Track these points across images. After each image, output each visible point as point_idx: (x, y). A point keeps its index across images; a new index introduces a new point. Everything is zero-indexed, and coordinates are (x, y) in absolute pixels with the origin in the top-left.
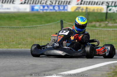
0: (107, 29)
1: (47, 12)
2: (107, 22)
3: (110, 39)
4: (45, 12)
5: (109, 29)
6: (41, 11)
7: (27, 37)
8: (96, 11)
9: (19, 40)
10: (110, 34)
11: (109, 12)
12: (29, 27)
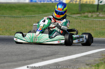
0: (99, 20)
1: (44, 3)
2: (98, 13)
3: (101, 29)
4: (42, 3)
5: (100, 20)
6: (39, 2)
7: (26, 26)
9: (19, 28)
10: (101, 24)
11: (100, 4)
12: (28, 17)
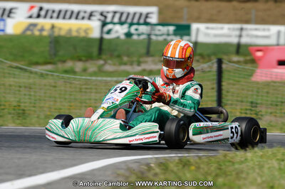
2: (101, 62)
8: (74, 34)
11: (106, 37)
